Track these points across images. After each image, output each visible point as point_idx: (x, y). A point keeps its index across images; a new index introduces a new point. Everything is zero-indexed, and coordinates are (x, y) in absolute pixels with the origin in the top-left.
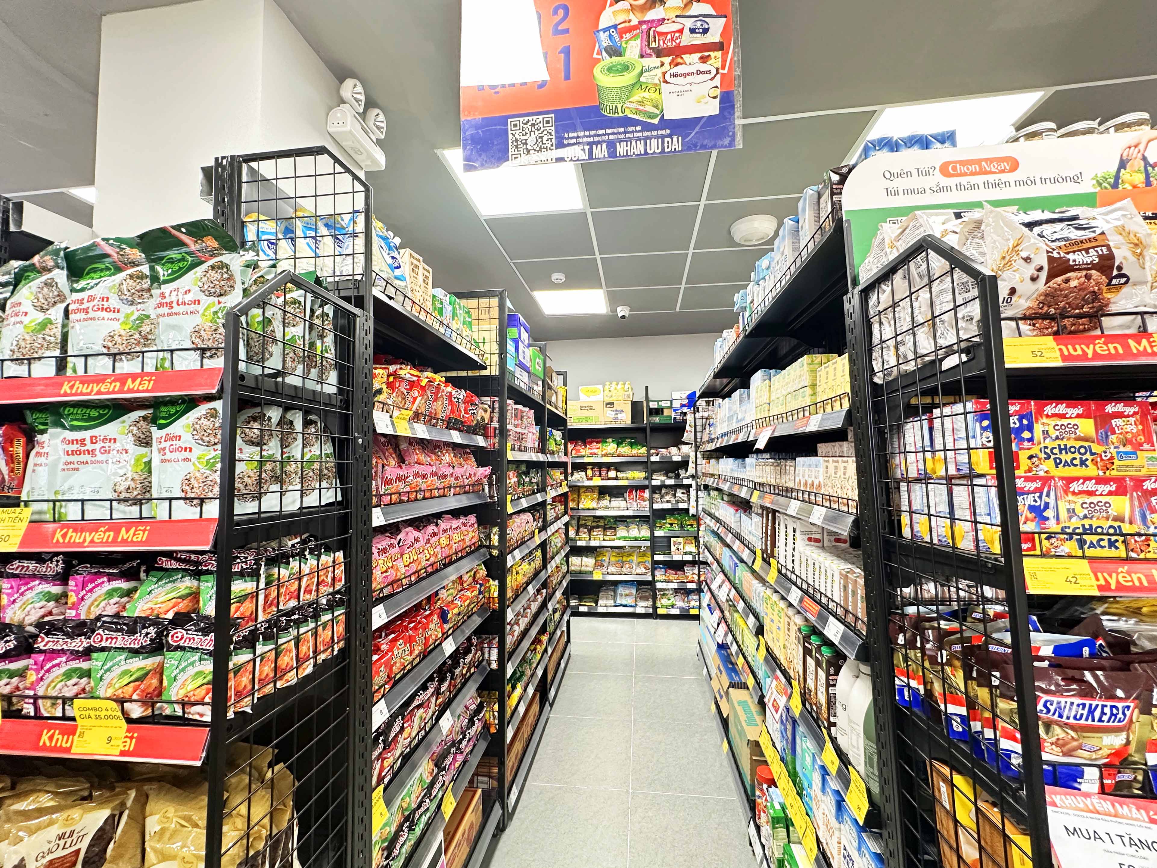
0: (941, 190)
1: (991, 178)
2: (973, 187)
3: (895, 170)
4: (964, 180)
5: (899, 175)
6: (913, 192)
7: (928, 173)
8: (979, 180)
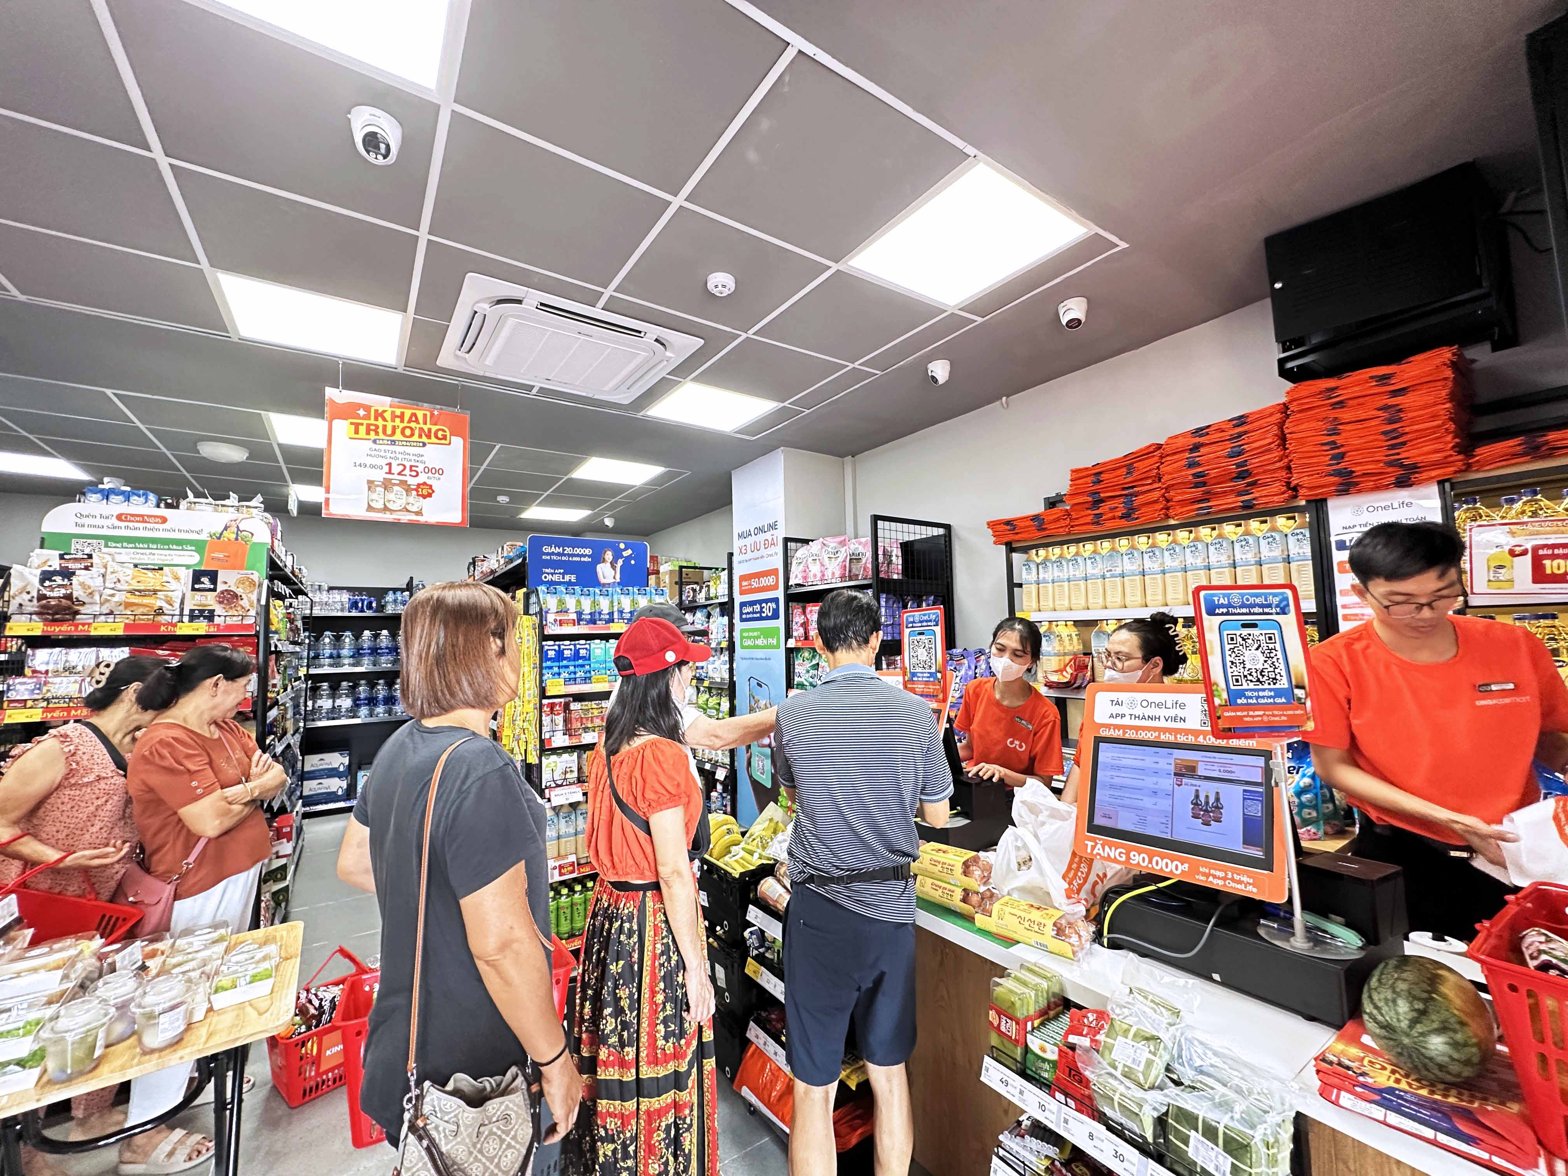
0: (114, 528)
1: (148, 525)
2: (136, 529)
3: (84, 513)
4: (131, 524)
5: (87, 516)
6: (95, 526)
7: (107, 518)
8: (141, 525)
